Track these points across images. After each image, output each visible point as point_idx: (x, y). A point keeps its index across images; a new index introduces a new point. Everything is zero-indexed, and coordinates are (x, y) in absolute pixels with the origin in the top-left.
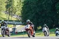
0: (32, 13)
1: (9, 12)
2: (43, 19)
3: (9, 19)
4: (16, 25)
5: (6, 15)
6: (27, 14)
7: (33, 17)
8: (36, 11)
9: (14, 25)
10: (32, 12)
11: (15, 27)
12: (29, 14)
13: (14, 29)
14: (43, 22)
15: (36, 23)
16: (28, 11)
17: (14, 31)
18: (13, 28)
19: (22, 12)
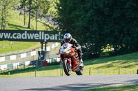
2: (117, 26)
3: (29, 27)
4: (46, 43)
6: (73, 14)
7: (89, 20)
9: (42, 43)
10: (85, 8)
12: (77, 13)
13: (43, 54)
14: (116, 33)
15: (98, 37)
16: (75, 4)
17: (43, 58)
18: (40, 50)
19: (59, 9)
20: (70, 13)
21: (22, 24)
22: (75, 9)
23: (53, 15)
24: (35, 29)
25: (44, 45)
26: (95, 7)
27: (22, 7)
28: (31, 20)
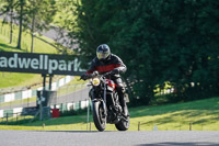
0: (131, 22)
1: (22, 13)
2: (183, 50)
3: (19, 47)
4: (51, 75)
5: (7, 27)
6: (106, 26)
7: (135, 38)
8: (149, 12)
9: (44, 76)
10: (128, 15)
11: (47, 85)
12: (115, 24)
13: (46, 95)
14: (183, 62)
15: (150, 68)
16: (110, 7)
17: (45, 104)
18: (41, 89)
19: (80, 16)
20: (101, 23)
21: (7, 42)
22: (109, 17)
23: (70, 27)
24: (29, 50)
25: (48, 79)
26: (146, 15)
27: (8, 10)
28: (23, 33)
